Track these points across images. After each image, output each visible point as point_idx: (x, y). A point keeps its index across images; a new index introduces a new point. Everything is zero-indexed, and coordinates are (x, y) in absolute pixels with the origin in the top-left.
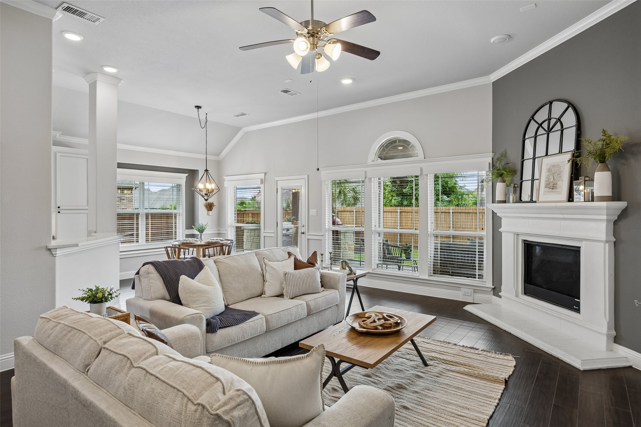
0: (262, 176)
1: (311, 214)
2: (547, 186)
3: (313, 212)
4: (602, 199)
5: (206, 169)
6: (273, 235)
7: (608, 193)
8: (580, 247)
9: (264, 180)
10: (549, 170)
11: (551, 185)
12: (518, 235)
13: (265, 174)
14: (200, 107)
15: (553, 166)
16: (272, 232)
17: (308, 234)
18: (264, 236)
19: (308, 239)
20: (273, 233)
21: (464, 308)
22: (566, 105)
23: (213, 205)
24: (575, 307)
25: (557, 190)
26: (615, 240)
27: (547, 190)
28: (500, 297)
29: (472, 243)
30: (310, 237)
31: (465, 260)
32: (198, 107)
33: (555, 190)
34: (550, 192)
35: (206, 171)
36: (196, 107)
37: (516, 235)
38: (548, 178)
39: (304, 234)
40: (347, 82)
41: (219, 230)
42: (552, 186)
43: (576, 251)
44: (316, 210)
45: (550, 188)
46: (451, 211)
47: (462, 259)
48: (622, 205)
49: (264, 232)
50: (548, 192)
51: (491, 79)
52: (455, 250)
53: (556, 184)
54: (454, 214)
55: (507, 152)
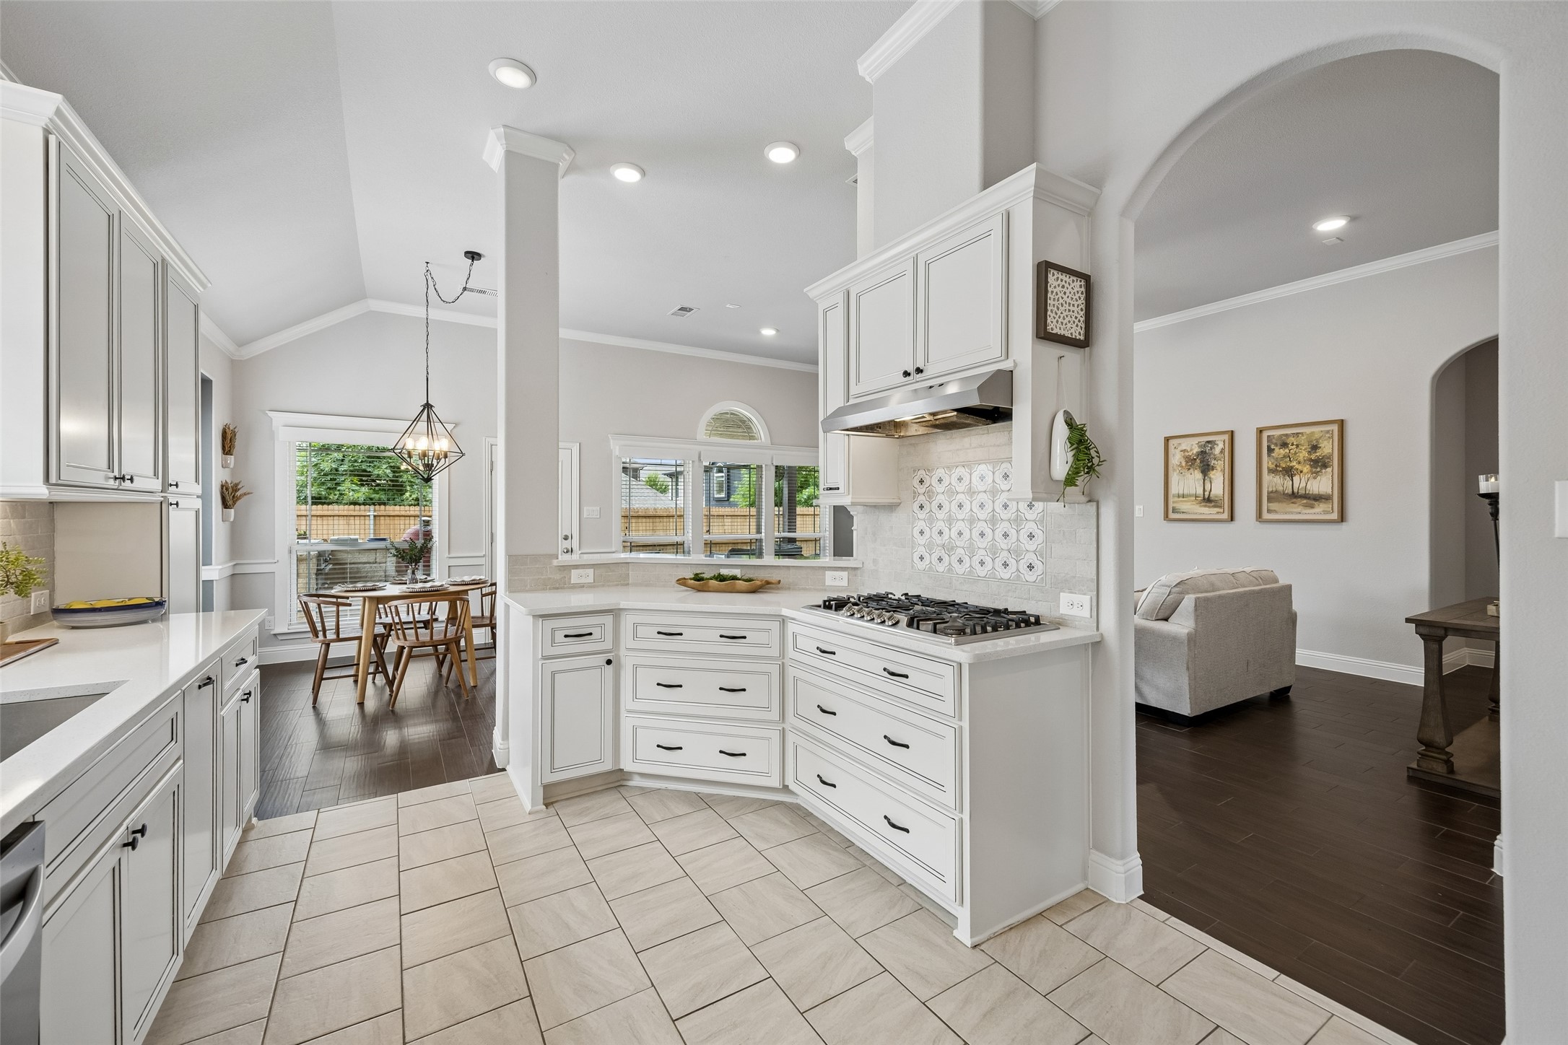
1: (585, 515)
5: (427, 401)
14: (478, 256)
16: (479, 555)
17: (579, 552)
20: (480, 557)
35: (428, 406)
36: (468, 253)
40: (768, 332)
44: (599, 508)
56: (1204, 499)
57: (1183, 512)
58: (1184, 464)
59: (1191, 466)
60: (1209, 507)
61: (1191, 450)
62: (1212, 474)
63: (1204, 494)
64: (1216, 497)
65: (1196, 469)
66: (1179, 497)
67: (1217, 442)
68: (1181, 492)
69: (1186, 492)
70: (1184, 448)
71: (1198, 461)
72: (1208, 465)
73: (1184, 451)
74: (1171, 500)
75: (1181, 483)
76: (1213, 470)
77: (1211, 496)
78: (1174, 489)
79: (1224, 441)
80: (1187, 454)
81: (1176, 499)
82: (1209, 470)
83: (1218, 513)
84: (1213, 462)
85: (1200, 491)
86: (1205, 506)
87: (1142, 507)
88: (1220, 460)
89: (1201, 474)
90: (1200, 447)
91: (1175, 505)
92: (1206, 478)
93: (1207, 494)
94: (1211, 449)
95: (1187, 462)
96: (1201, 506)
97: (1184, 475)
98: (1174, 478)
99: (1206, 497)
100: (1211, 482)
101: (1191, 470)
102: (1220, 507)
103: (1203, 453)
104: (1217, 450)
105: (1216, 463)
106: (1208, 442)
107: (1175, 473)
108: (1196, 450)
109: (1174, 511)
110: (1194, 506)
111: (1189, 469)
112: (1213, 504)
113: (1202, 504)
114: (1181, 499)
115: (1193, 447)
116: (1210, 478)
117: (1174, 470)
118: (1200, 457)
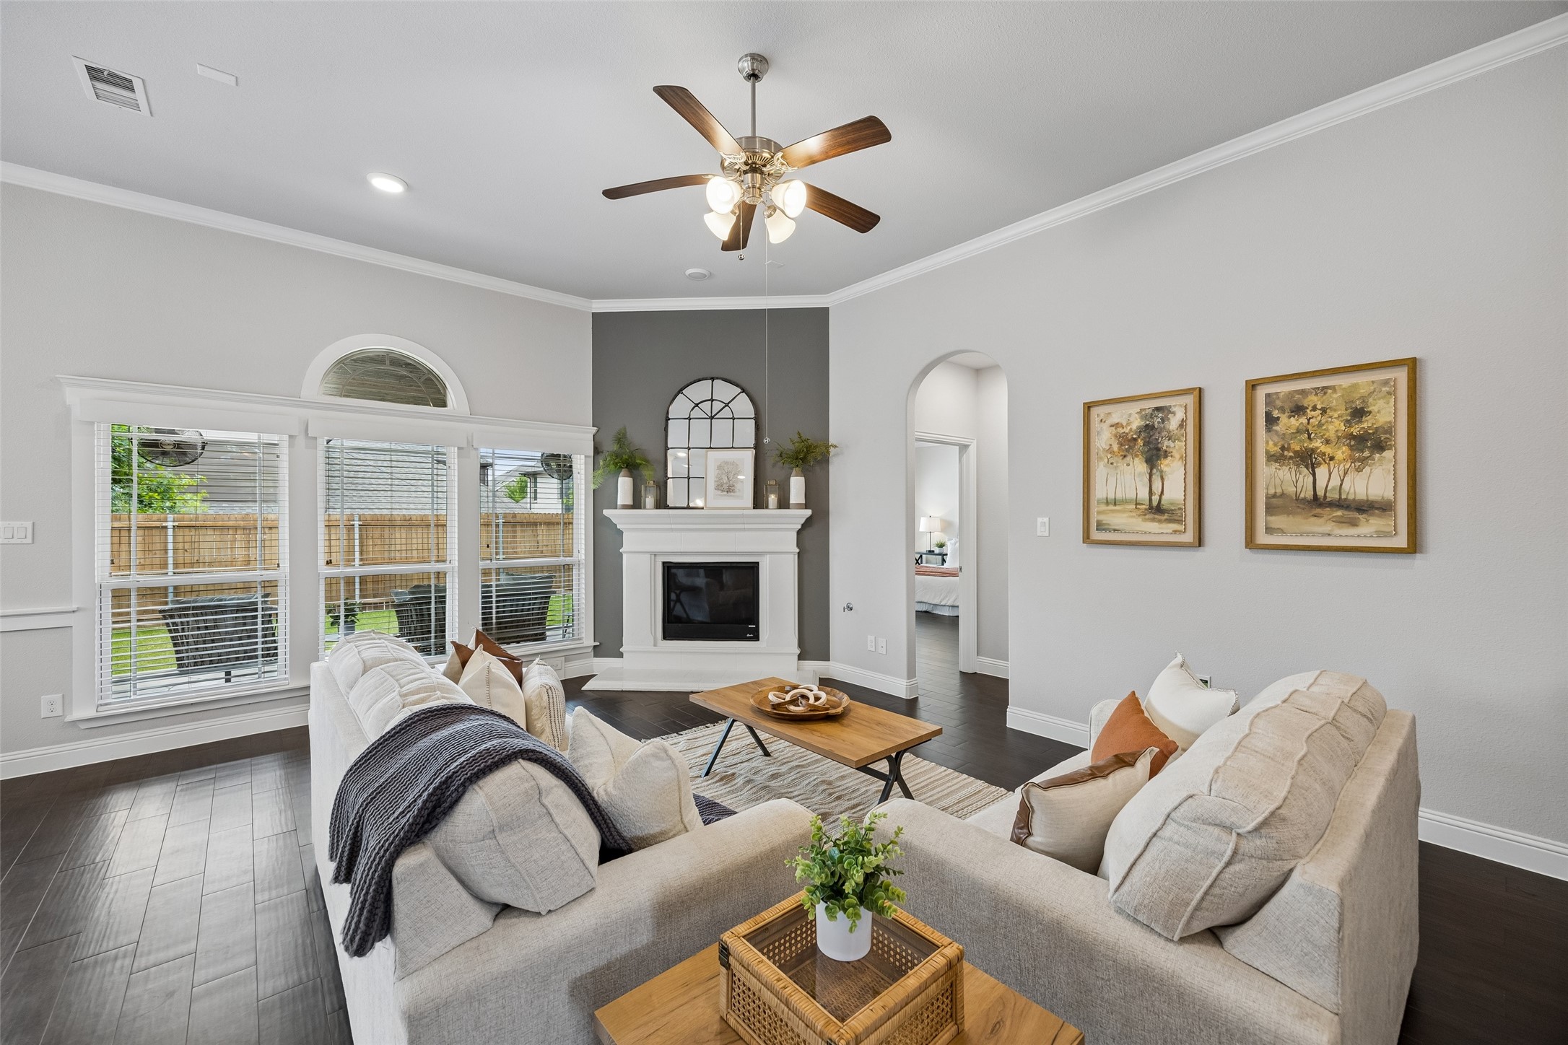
2: (719, 487)
4: (799, 506)
7: (801, 500)
8: (758, 563)
10: (719, 467)
11: (725, 487)
12: (655, 555)
15: (727, 463)
21: (583, 688)
22: (740, 390)
24: (748, 635)
25: (735, 494)
26: (798, 550)
27: (720, 492)
28: (621, 655)
33: (732, 494)
34: (725, 495)
37: (653, 556)
38: (719, 478)
40: (387, 185)
42: (728, 488)
43: (753, 568)
44: (29, 524)
45: (723, 491)
48: (808, 512)
50: (722, 495)
51: (594, 306)
53: (733, 486)
55: (627, 430)
56: (1151, 507)
57: (1115, 530)
58: (1115, 447)
59: (1127, 450)
60: (1160, 521)
61: (1128, 424)
62: (1165, 465)
63: (1150, 500)
64: (1172, 504)
65: (1137, 456)
66: (1107, 503)
67: (1173, 409)
68: (1111, 496)
69: (1119, 496)
70: (1116, 421)
71: (1140, 442)
72: (1158, 449)
73: (1116, 425)
74: (1094, 509)
75: (1112, 480)
76: (1166, 457)
77: (1162, 502)
78: (1099, 492)
79: (1185, 407)
80: (1121, 430)
81: (1103, 507)
82: (1158, 458)
83: (1175, 532)
84: (1166, 444)
85: (1143, 494)
86: (1153, 520)
87: (1046, 520)
88: (1179, 440)
89: (1145, 465)
90: (1144, 417)
91: (1101, 517)
92: (1155, 471)
93: (1155, 498)
94: (1163, 420)
95: (1121, 444)
96: (1145, 520)
97: (1116, 467)
98: (1100, 471)
99: (1155, 503)
100: (1162, 479)
101: (1129, 459)
102: (1179, 521)
103: (1148, 428)
104: (1173, 424)
105: (1172, 444)
106: (1158, 409)
107: (1101, 464)
108: (1137, 423)
109: (1101, 527)
110: (1134, 520)
111: (1125, 456)
112: (1166, 516)
113: (1147, 517)
114: (1111, 507)
115: (1132, 419)
116: (1161, 472)
117: (1100, 459)
118: (1143, 435)
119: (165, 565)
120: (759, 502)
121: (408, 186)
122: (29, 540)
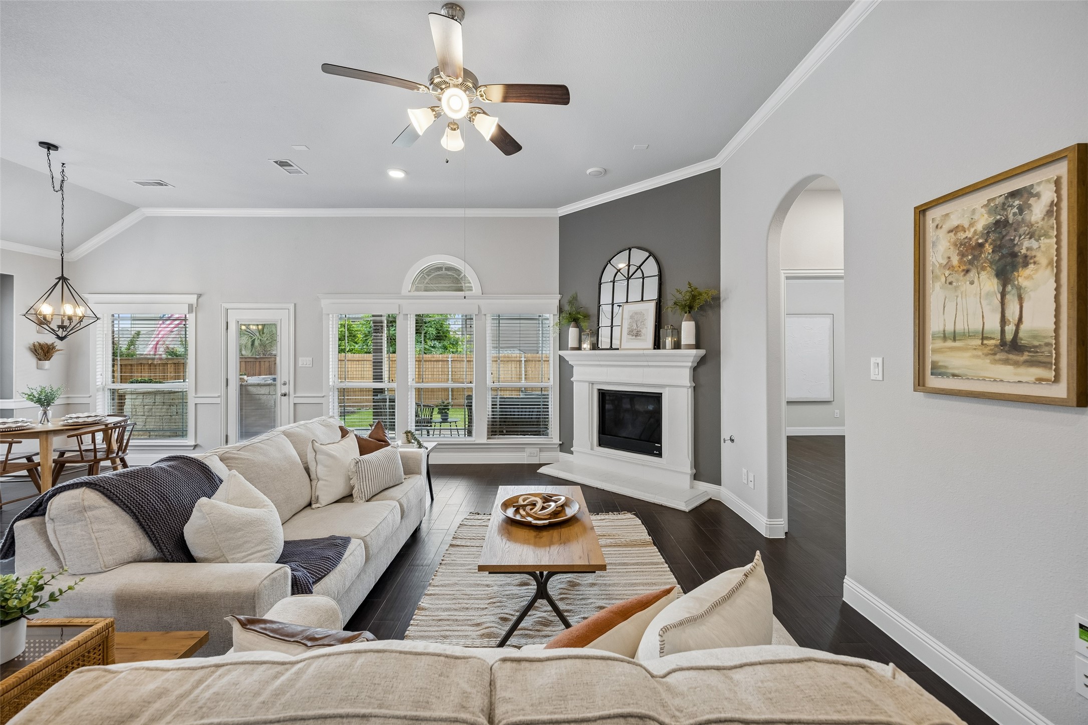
0: (193, 299)
1: (300, 364)
2: (630, 332)
3: (304, 361)
4: (689, 347)
5: (62, 275)
6: (218, 401)
7: (693, 342)
8: (662, 393)
9: (195, 306)
10: (631, 317)
11: (635, 332)
12: (593, 384)
13: (199, 296)
14: (56, 148)
15: (636, 313)
16: (217, 395)
17: (295, 396)
18: (196, 404)
19: (295, 404)
20: (219, 397)
21: (537, 471)
22: (647, 254)
23: (54, 348)
24: (655, 452)
25: (641, 338)
26: (693, 385)
27: (630, 337)
28: (572, 453)
29: (526, 395)
30: (297, 401)
31: (522, 415)
32: (50, 147)
33: (639, 337)
34: (634, 339)
35: (63, 279)
36: (42, 144)
37: (591, 384)
38: (630, 325)
39: (286, 397)
40: (396, 174)
41: (68, 397)
42: (636, 334)
43: (657, 398)
44: (311, 359)
45: (633, 336)
46: (450, 359)
47: (518, 415)
48: (702, 352)
49: (195, 397)
50: (631, 339)
51: (559, 212)
52: (518, 405)
53: (640, 331)
54: (454, 362)
55: (578, 295)
56: (1003, 343)
57: (954, 375)
58: (955, 260)
59: (971, 263)
60: (1016, 364)
61: (972, 225)
62: (1024, 277)
63: (1003, 332)
64: (1035, 337)
65: (983, 269)
66: (945, 338)
67: (1036, 189)
68: (950, 328)
69: (960, 327)
70: (956, 223)
71: (988, 248)
72: (1014, 255)
73: (955, 230)
74: (930, 346)
75: (951, 307)
76: (1026, 265)
77: (1021, 335)
78: (935, 323)
79: (1056, 182)
80: (961, 235)
81: (940, 344)
82: (1014, 267)
83: (1040, 380)
84: (1026, 245)
85: (993, 324)
86: (1006, 362)
87: (880, 360)
88: (1046, 235)
89: (995, 281)
90: (992, 211)
91: (937, 357)
92: (1009, 288)
93: (1010, 329)
94: (1021, 210)
95: (962, 255)
96: (995, 362)
97: (956, 288)
98: (936, 294)
99: (1009, 337)
100: (1021, 299)
101: (973, 274)
102: (1045, 365)
103: (1000, 225)
104: (1037, 211)
105: (1034, 244)
106: (1013, 194)
107: (938, 285)
108: (983, 220)
109: (937, 370)
110: (979, 362)
111: (968, 271)
112: (1026, 356)
113: (998, 357)
114: (950, 344)
115: (976, 217)
116: (1019, 288)
117: (936, 278)
118: (992, 236)
119: (448, 380)
120: (657, 344)
121: (406, 172)
122: (311, 366)
